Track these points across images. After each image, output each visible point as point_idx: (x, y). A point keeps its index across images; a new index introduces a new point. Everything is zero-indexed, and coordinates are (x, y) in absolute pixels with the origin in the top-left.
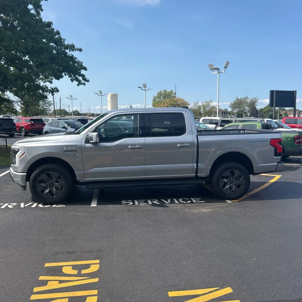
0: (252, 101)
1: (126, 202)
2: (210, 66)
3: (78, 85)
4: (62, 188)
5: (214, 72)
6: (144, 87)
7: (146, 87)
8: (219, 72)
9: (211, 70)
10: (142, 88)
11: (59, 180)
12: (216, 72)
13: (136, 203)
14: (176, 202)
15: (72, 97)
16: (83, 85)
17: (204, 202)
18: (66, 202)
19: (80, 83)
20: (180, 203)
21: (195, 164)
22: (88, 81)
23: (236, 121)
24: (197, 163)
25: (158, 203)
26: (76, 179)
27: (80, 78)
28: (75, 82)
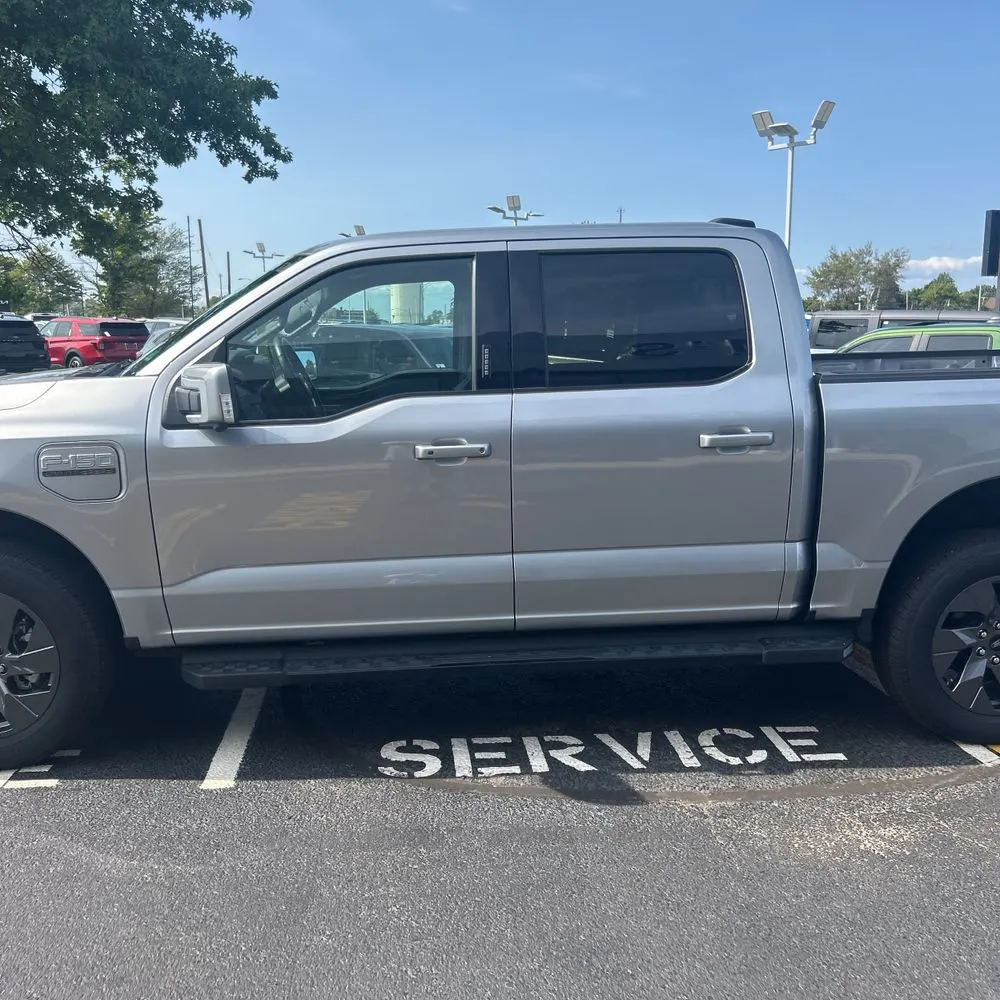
0: (885, 262)
1: (403, 757)
2: (759, 120)
3: (248, 178)
4: (44, 678)
5: (773, 144)
6: (510, 209)
7: (519, 208)
8: (792, 141)
9: (762, 134)
10: (504, 212)
11: (27, 637)
12: (782, 143)
13: (462, 762)
14: (688, 758)
15: (262, 251)
16: (267, 175)
17: (841, 757)
18: (76, 753)
19: (255, 170)
20: (709, 764)
21: (799, 547)
22: (287, 158)
23: (881, 325)
24: (810, 541)
25: (582, 766)
26: (122, 632)
27: (258, 149)
28: (236, 163)
